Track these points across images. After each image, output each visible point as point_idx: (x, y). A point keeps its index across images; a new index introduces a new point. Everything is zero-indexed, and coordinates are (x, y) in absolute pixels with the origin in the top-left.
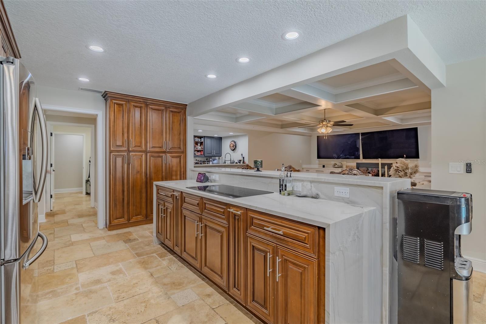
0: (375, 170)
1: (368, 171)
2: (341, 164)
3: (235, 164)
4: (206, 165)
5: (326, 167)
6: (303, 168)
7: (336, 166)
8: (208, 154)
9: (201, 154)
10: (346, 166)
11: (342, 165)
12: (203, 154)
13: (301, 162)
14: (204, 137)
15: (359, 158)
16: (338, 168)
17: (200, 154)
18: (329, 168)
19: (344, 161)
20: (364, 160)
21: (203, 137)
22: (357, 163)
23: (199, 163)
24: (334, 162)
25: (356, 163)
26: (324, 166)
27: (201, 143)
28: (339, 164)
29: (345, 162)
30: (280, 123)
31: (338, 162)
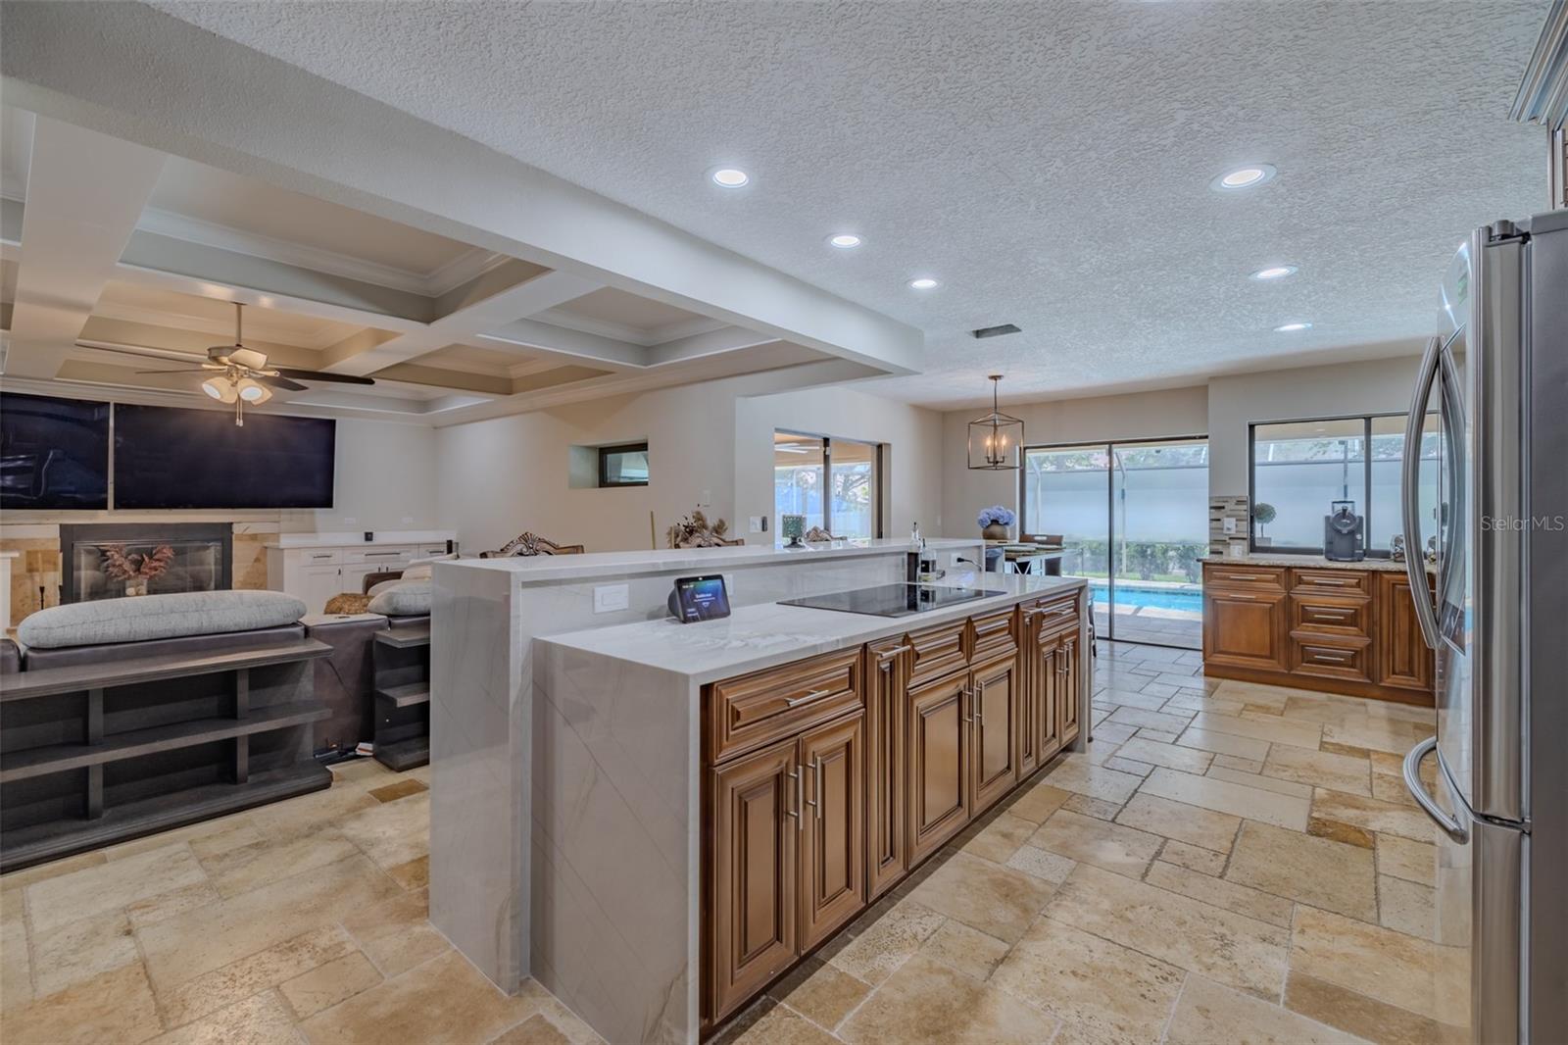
0: (164, 548)
25: (58, 526)
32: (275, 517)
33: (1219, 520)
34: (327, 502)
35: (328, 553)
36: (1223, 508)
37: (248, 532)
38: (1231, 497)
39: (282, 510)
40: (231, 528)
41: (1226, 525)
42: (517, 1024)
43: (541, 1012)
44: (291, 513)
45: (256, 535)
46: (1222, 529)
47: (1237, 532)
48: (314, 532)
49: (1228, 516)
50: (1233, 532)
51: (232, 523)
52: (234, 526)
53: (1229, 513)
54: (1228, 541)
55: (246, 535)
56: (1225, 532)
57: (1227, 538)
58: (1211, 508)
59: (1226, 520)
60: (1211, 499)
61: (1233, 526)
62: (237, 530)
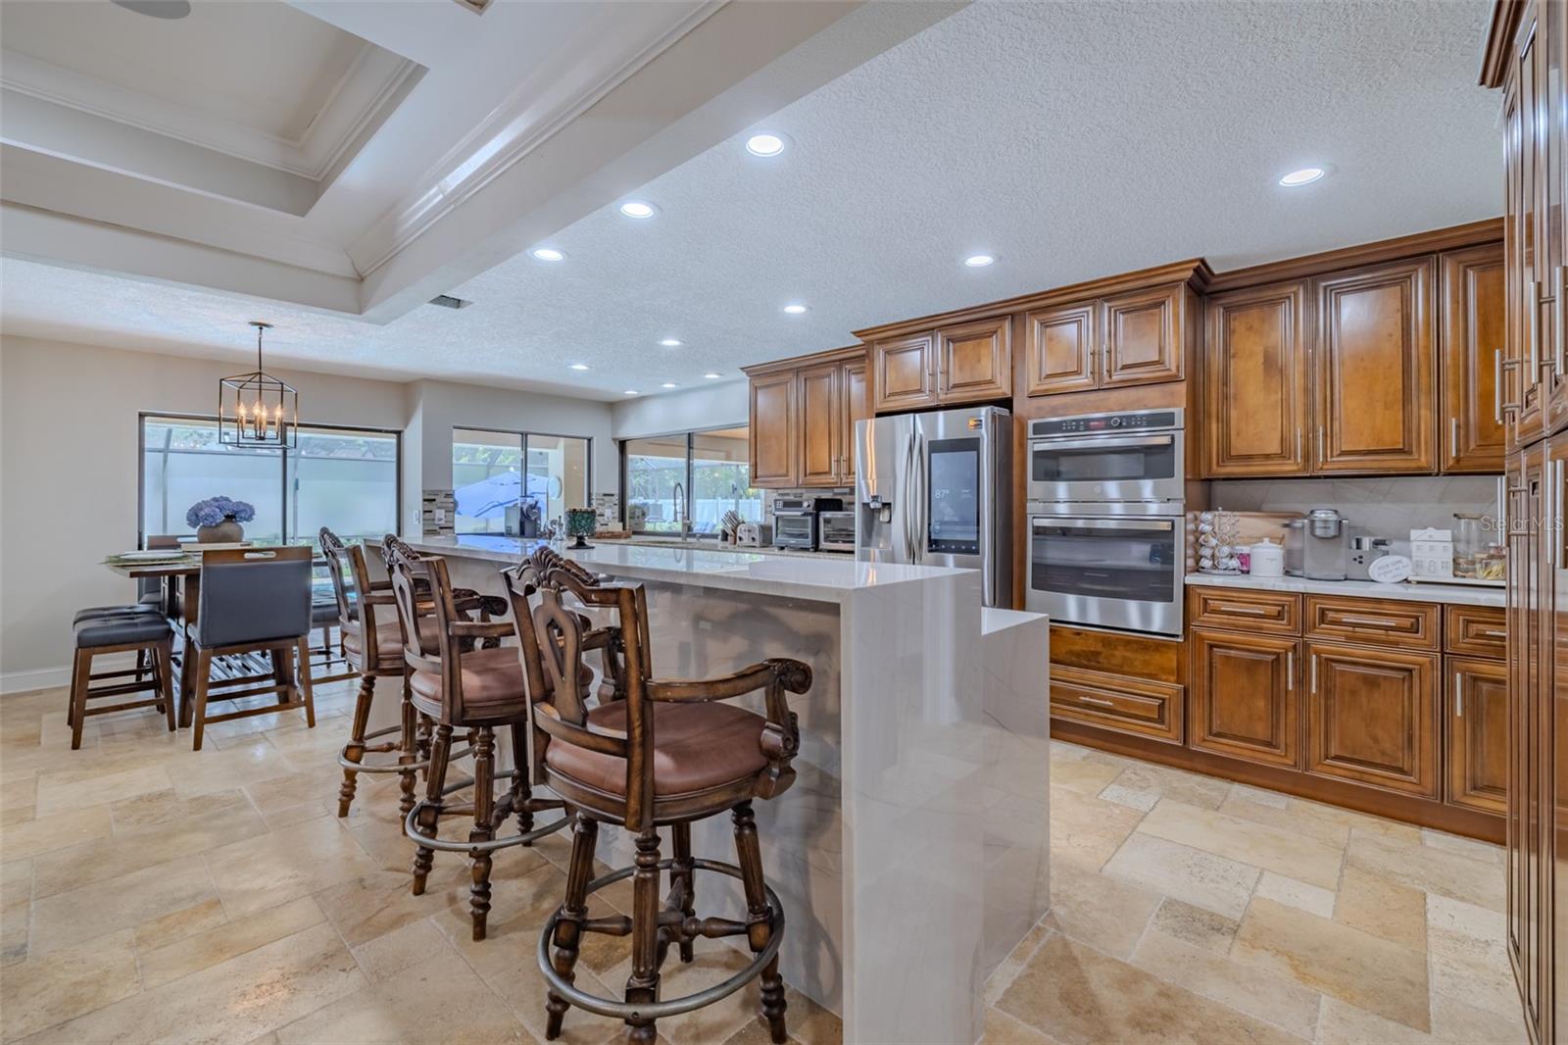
33: (431, 511)
36: (434, 500)
38: (441, 491)
41: (437, 516)
42: (1014, 1019)
43: (992, 1005)
46: (434, 520)
47: (446, 522)
49: (439, 508)
50: (442, 523)
53: (439, 505)
54: (439, 530)
56: (437, 522)
57: (437, 528)
58: (425, 500)
59: (437, 511)
60: (424, 491)
61: (443, 517)
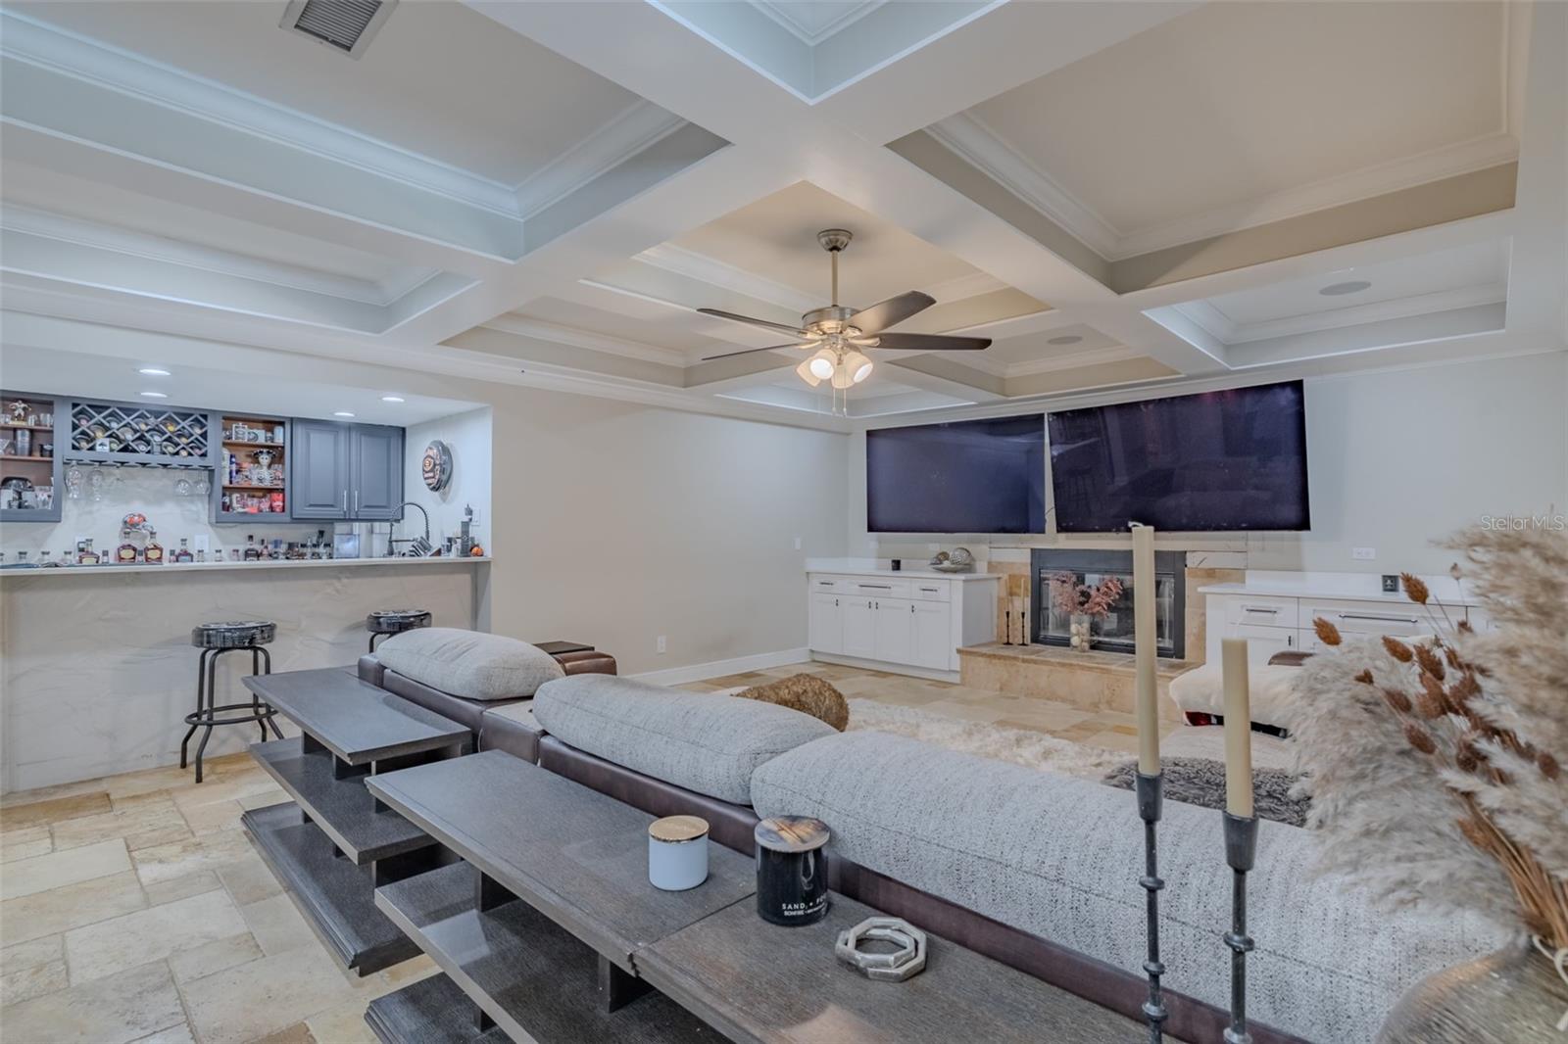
0: (1111, 581)
1: (1081, 587)
2: (965, 554)
3: (426, 558)
4: (308, 562)
5: (907, 570)
6: (808, 573)
7: (946, 564)
8: (311, 505)
9: (272, 509)
10: (990, 563)
11: (973, 560)
12: (283, 510)
13: (798, 546)
14: (292, 420)
15: (1042, 531)
16: (955, 571)
17: (265, 506)
18: (918, 570)
19: (979, 542)
20: (1063, 535)
21: (282, 424)
22: (1032, 549)
23: (265, 552)
24: (938, 545)
25: (1029, 551)
26: (897, 565)
27: (277, 454)
28: (960, 556)
29: (985, 547)
30: (679, 362)
31: (951, 544)
32: (1240, 545)
34: (1303, 524)
35: (1272, 606)
37: (1205, 565)
39: (1251, 533)
40: (1185, 559)
44: (1264, 539)
45: (1213, 570)
48: (1299, 569)
51: (1185, 552)
52: (1188, 554)
55: (1201, 569)
62: (1192, 561)
